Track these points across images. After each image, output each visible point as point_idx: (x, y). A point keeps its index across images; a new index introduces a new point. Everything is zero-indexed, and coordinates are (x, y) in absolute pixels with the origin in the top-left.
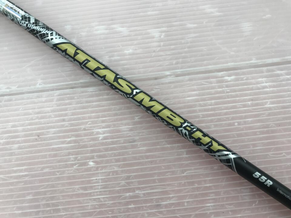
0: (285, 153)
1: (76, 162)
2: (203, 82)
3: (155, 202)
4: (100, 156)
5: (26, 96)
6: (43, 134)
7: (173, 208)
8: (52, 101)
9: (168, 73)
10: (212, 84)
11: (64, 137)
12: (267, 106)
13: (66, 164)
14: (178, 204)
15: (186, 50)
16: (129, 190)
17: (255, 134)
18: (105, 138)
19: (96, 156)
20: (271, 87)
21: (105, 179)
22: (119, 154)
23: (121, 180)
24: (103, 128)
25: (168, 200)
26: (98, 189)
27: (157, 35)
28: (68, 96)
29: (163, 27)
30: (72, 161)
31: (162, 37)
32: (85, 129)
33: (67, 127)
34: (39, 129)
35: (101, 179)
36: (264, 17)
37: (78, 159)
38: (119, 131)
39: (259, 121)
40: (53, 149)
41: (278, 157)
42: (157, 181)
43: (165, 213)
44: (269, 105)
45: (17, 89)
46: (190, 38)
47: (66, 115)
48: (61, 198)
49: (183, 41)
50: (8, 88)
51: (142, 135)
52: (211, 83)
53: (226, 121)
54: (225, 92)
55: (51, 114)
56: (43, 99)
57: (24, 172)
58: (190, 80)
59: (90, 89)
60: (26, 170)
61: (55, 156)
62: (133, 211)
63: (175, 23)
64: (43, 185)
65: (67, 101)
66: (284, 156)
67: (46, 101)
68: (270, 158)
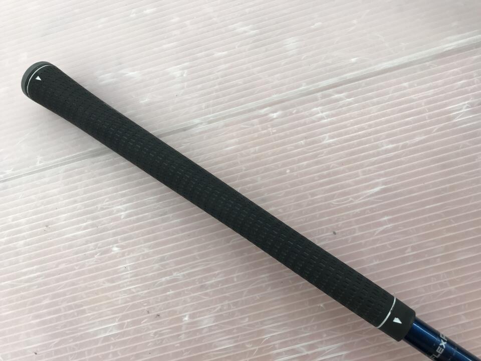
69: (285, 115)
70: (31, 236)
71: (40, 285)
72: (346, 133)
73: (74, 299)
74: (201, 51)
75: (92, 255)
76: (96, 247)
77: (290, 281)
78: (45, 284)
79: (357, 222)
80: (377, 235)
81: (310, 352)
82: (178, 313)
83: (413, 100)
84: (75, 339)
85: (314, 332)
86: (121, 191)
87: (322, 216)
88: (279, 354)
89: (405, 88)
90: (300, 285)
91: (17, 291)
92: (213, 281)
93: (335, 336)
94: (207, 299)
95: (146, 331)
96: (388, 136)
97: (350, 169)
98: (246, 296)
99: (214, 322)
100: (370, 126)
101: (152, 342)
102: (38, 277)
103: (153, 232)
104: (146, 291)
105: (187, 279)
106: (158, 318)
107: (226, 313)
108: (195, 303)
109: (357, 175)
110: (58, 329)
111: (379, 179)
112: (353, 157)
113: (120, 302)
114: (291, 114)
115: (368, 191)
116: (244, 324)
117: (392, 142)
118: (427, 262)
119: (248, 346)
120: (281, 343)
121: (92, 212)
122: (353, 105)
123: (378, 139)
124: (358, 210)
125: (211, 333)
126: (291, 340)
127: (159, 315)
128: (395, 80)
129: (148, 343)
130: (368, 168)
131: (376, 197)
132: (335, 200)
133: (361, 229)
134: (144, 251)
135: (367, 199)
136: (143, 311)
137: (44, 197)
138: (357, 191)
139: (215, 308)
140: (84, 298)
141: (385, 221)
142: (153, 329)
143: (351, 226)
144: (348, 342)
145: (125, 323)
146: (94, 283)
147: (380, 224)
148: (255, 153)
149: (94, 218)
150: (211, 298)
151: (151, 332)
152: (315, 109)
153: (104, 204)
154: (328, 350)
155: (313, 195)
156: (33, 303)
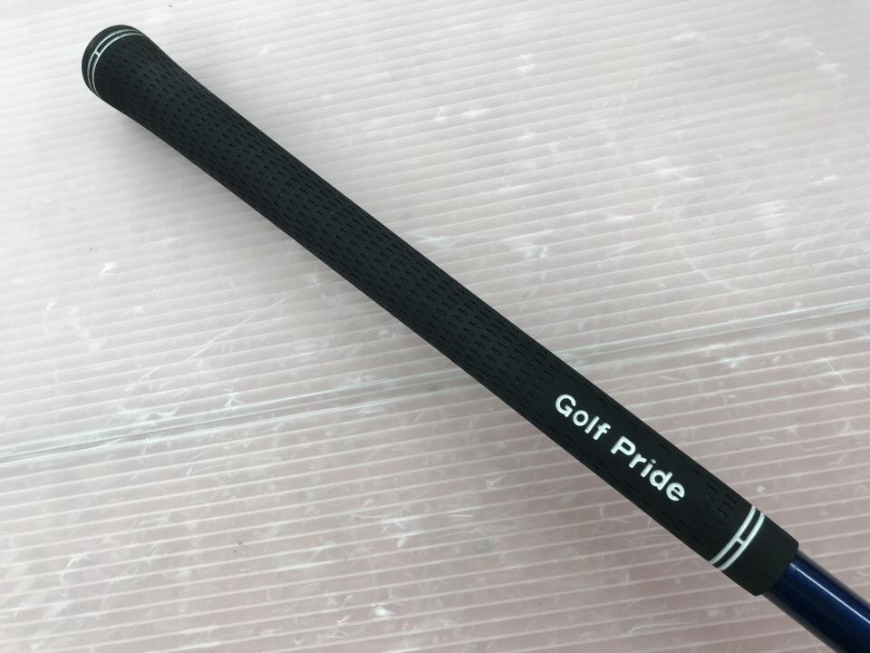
1: (343, 608)
2: (665, 374)
4: (402, 592)
6: (251, 537)
8: (265, 444)
10: (687, 379)
12: (845, 434)
13: (316, 616)
15: (610, 287)
18: (412, 542)
19: (392, 592)
28: (309, 429)
29: (542, 228)
30: (332, 606)
31: (543, 256)
32: (358, 520)
36: (818, 183)
37: (346, 600)
38: (447, 521)
44: (849, 430)
45: (176, 418)
46: (618, 254)
50: (154, 417)
52: (684, 376)
54: (725, 401)
55: (267, 480)
57: (211, 641)
58: (627, 371)
60: (214, 635)
63: (574, 215)
65: (306, 445)
69: (754, 365)
70: (207, 557)
75: (333, 619)
76: (340, 601)
114: (771, 363)
121: (336, 523)
134: (441, 624)
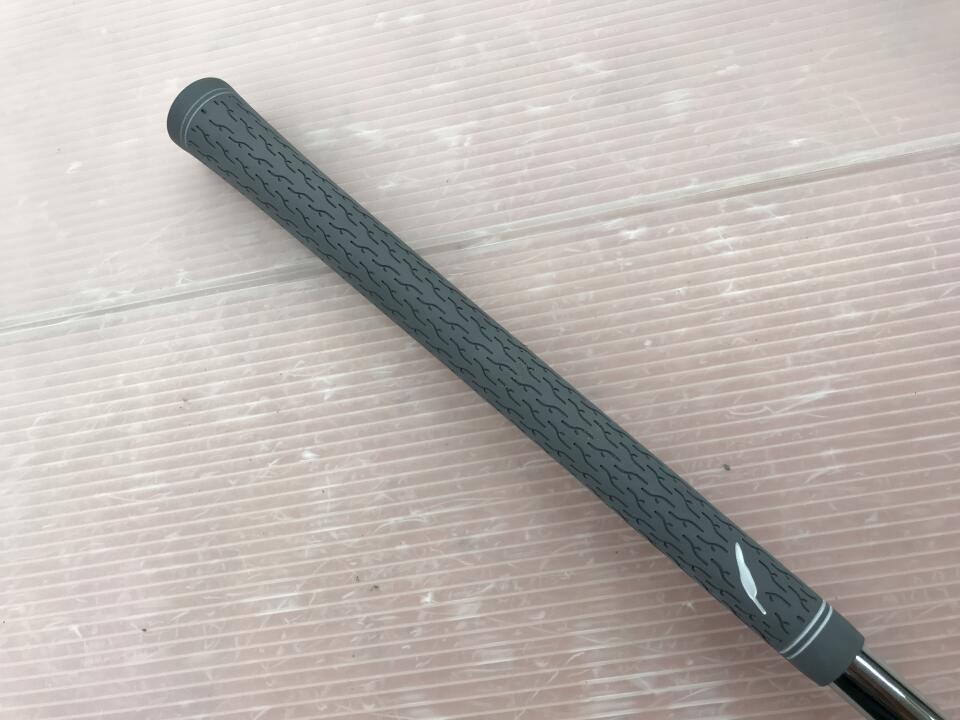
0: (767, 405)
1: (273, 453)
2: (568, 247)
3: (455, 535)
4: (326, 439)
5: (151, 309)
6: (196, 395)
7: (499, 545)
8: (211, 317)
9: (481, 232)
10: (589, 251)
11: (244, 399)
12: (728, 294)
13: (250, 460)
14: (511, 538)
15: (525, 171)
16: (395, 512)
17: (696, 364)
18: (337, 396)
19: (318, 438)
20: (736, 246)
21: (339, 487)
22: (371, 432)
23: (376, 490)
24: (333, 372)
25: (486, 530)
26: (325, 512)
27: (454, 140)
28: (249, 302)
29: (467, 120)
30: (264, 452)
31: (466, 144)
32: (290, 379)
33: (249, 374)
34: (185, 384)
35: (332, 489)
36: (721, 73)
37: (277, 445)
38: (370, 378)
39: (706, 333)
40: (220, 429)
41: (751, 416)
42: (459, 487)
43: (479, 558)
44: (733, 290)
45: (133, 295)
46: (534, 141)
47: (245, 348)
48: (243, 536)
49: (517, 151)
50: (113, 295)
51: (424, 384)
52: (587, 249)
53: (625, 337)
55: (210, 347)
56: (192, 315)
57: (158, 483)
58: (537, 245)
59: (299, 284)
60: (160, 479)
61: (225, 442)
62: (405, 557)
63: (496, 108)
64: (202, 511)
65: (247, 316)
66: (767, 413)
67: (198, 320)
68: (731, 420)
69: (651, 236)
70: (156, 415)
71: (162, 507)
72: (769, 281)
73: (222, 539)
74: (501, 102)
75: (264, 463)
76: (272, 447)
77: (633, 552)
78: (173, 505)
79: (776, 454)
80: (811, 482)
81: (657, 691)
82: (413, 587)
83: (907, 230)
84: (219, 612)
85: (670, 654)
86: (328, 349)
87: (706, 435)
88: (598, 688)
89: (895, 205)
90: (651, 562)
91: (123, 513)
92: (484, 535)
93: (709, 666)
94: (470, 566)
95: (349, 614)
96: (850, 295)
97: (770, 351)
98: (543, 570)
99: (479, 612)
100: (817, 272)
101: (359, 635)
102: (162, 491)
103: (380, 430)
104: (357, 540)
105: (436, 525)
106: (374, 591)
107: (504, 598)
108: (446, 572)
109: (782, 364)
110: (188, 591)
111: (826, 375)
112: (780, 327)
113: (306, 554)
114: (664, 234)
115: (801, 397)
116: (536, 623)
117: (857, 307)
118: (908, 546)
119: (540, 664)
120: (604, 667)
121: (270, 382)
122: (787, 229)
123: (829, 299)
124: (778, 431)
125: (473, 632)
126: (623, 664)
127: (376, 587)
128: (875, 188)
129: (352, 637)
130: (805, 352)
131: (814, 409)
132: (733, 408)
133: (781, 468)
134: (360, 464)
135: (797, 412)
136: (348, 575)
137: (184, 347)
138: (780, 393)
139: (483, 586)
140: (240, 540)
141: (830, 457)
142: (363, 612)
143: (763, 460)
144: (735, 681)
145: (312, 594)
146: (263, 514)
147: (820, 463)
148: (586, 302)
149: (272, 395)
150: (478, 567)
151: (359, 616)
152: (710, 230)
153: (295, 370)
154: (694, 691)
155: (693, 393)
156: (148, 538)
